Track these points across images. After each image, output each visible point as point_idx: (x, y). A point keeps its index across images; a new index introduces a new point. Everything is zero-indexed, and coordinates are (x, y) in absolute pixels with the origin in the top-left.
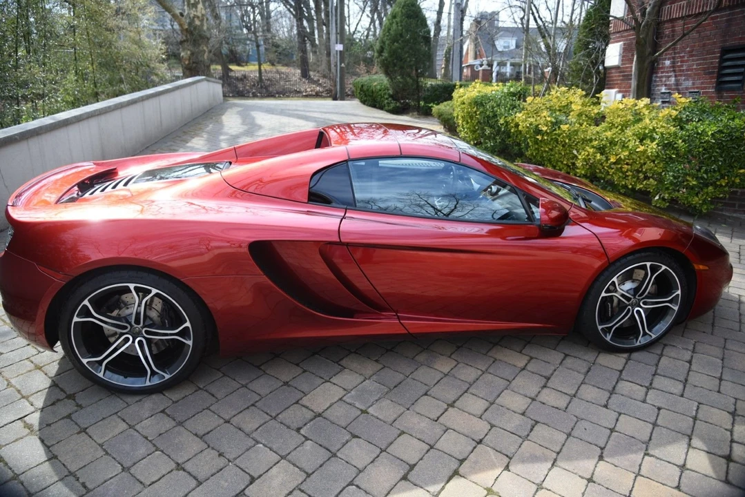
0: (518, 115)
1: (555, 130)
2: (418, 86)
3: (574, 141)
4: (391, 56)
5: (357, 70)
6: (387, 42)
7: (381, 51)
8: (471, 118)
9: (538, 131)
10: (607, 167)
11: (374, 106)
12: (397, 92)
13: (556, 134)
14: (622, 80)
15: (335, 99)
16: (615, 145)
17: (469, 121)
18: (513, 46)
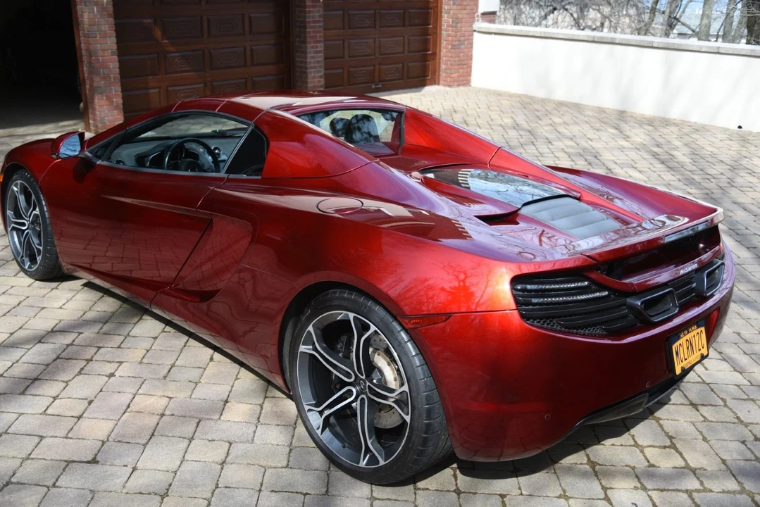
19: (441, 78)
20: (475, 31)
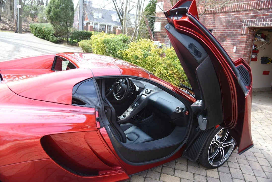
0: (126, 50)
1: (145, 58)
2: (67, 31)
3: (153, 64)
4: (55, 15)
5: (27, 19)
6: (53, 8)
7: (49, 12)
8: (102, 49)
9: (137, 58)
10: (168, 76)
11: (44, 39)
12: (57, 33)
13: (145, 60)
14: (161, 38)
15: (16, 32)
16: (172, 66)
17: (101, 50)
18: (100, 17)
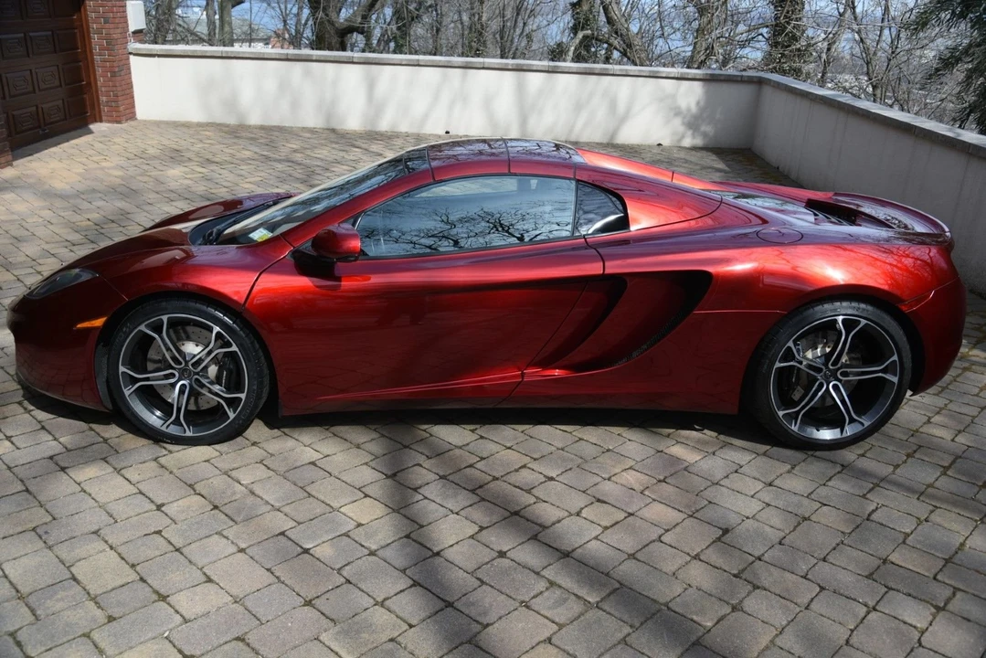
19: (103, 113)
20: (130, 53)
